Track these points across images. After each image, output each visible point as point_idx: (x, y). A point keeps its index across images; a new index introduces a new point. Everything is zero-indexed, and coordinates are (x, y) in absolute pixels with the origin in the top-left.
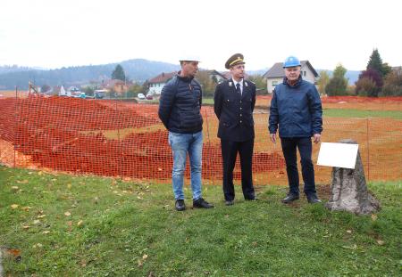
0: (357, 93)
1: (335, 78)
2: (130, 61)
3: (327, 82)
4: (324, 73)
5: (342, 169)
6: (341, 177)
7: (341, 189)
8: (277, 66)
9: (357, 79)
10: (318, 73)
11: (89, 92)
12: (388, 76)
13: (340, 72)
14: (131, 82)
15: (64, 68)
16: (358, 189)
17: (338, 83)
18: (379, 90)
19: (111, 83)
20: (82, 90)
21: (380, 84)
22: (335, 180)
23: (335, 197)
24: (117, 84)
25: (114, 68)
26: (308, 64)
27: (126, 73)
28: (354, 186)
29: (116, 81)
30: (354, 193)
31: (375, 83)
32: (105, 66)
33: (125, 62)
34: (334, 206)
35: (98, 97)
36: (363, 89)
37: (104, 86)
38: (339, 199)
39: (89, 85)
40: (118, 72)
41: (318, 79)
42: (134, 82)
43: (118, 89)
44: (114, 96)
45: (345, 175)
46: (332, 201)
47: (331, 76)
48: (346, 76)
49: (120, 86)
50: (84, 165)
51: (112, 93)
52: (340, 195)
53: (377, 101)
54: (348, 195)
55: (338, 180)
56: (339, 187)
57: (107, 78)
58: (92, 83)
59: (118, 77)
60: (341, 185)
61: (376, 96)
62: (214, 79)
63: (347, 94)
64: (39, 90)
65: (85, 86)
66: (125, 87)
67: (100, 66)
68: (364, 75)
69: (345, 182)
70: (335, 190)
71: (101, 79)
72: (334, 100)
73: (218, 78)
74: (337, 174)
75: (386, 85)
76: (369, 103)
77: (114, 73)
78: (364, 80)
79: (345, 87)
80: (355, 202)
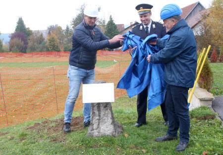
0: (11, 50)
5: (99, 104)
6: (99, 110)
7: (99, 120)
12: (31, 37)
18: (26, 48)
23: (95, 126)
28: (110, 115)
30: (110, 121)
31: (23, 42)
34: (96, 133)
36: (15, 47)
38: (98, 127)
45: (102, 108)
46: (93, 130)
52: (99, 124)
54: (106, 122)
55: (97, 113)
56: (98, 118)
60: (99, 116)
69: (102, 113)
70: (95, 121)
74: (96, 108)
75: (30, 44)
78: (15, 40)
80: (112, 127)
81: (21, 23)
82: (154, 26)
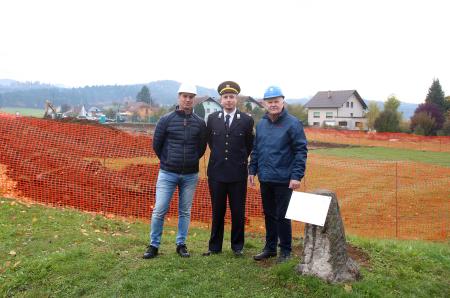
0: (412, 130)
1: (386, 112)
2: (159, 83)
3: (377, 115)
4: (374, 105)
5: (315, 226)
6: (314, 236)
7: (313, 250)
8: (320, 95)
9: (412, 114)
10: (367, 104)
11: (111, 114)
13: (393, 104)
14: (157, 106)
15: (87, 87)
16: (332, 251)
17: (388, 118)
18: (439, 127)
19: (135, 105)
20: (103, 112)
21: (440, 120)
22: (308, 237)
23: (307, 258)
24: (142, 107)
25: (140, 90)
26: (356, 94)
27: (153, 95)
28: (328, 247)
29: (141, 103)
30: (326, 256)
31: (434, 119)
32: (132, 87)
33: (153, 84)
34: (306, 270)
35: (118, 120)
36: (419, 126)
37: (128, 109)
38: (311, 261)
39: (112, 107)
40: (144, 94)
41: (367, 112)
42: (161, 105)
43: (142, 113)
44: (137, 121)
45: (318, 233)
46: (304, 263)
47: (382, 109)
48: (399, 110)
49: (144, 110)
50: (67, 197)
51: (135, 117)
52: (312, 257)
53: (436, 140)
54: (320, 257)
55: (311, 238)
56: (311, 246)
57: (132, 99)
58: (115, 104)
59: (142, 100)
60: (314, 245)
61: (435, 135)
62: (249, 106)
63: (400, 131)
64: (58, 110)
65: (107, 108)
66: (150, 111)
67: (126, 86)
68: (421, 109)
69: (318, 241)
70: (307, 250)
71: (125, 100)
72: (384, 137)
73: (253, 106)
74: (310, 230)
75: (448, 122)
76: (426, 143)
77: (139, 95)
79: (398, 122)
80: (328, 267)
81: (436, 89)
82: (239, 116)
